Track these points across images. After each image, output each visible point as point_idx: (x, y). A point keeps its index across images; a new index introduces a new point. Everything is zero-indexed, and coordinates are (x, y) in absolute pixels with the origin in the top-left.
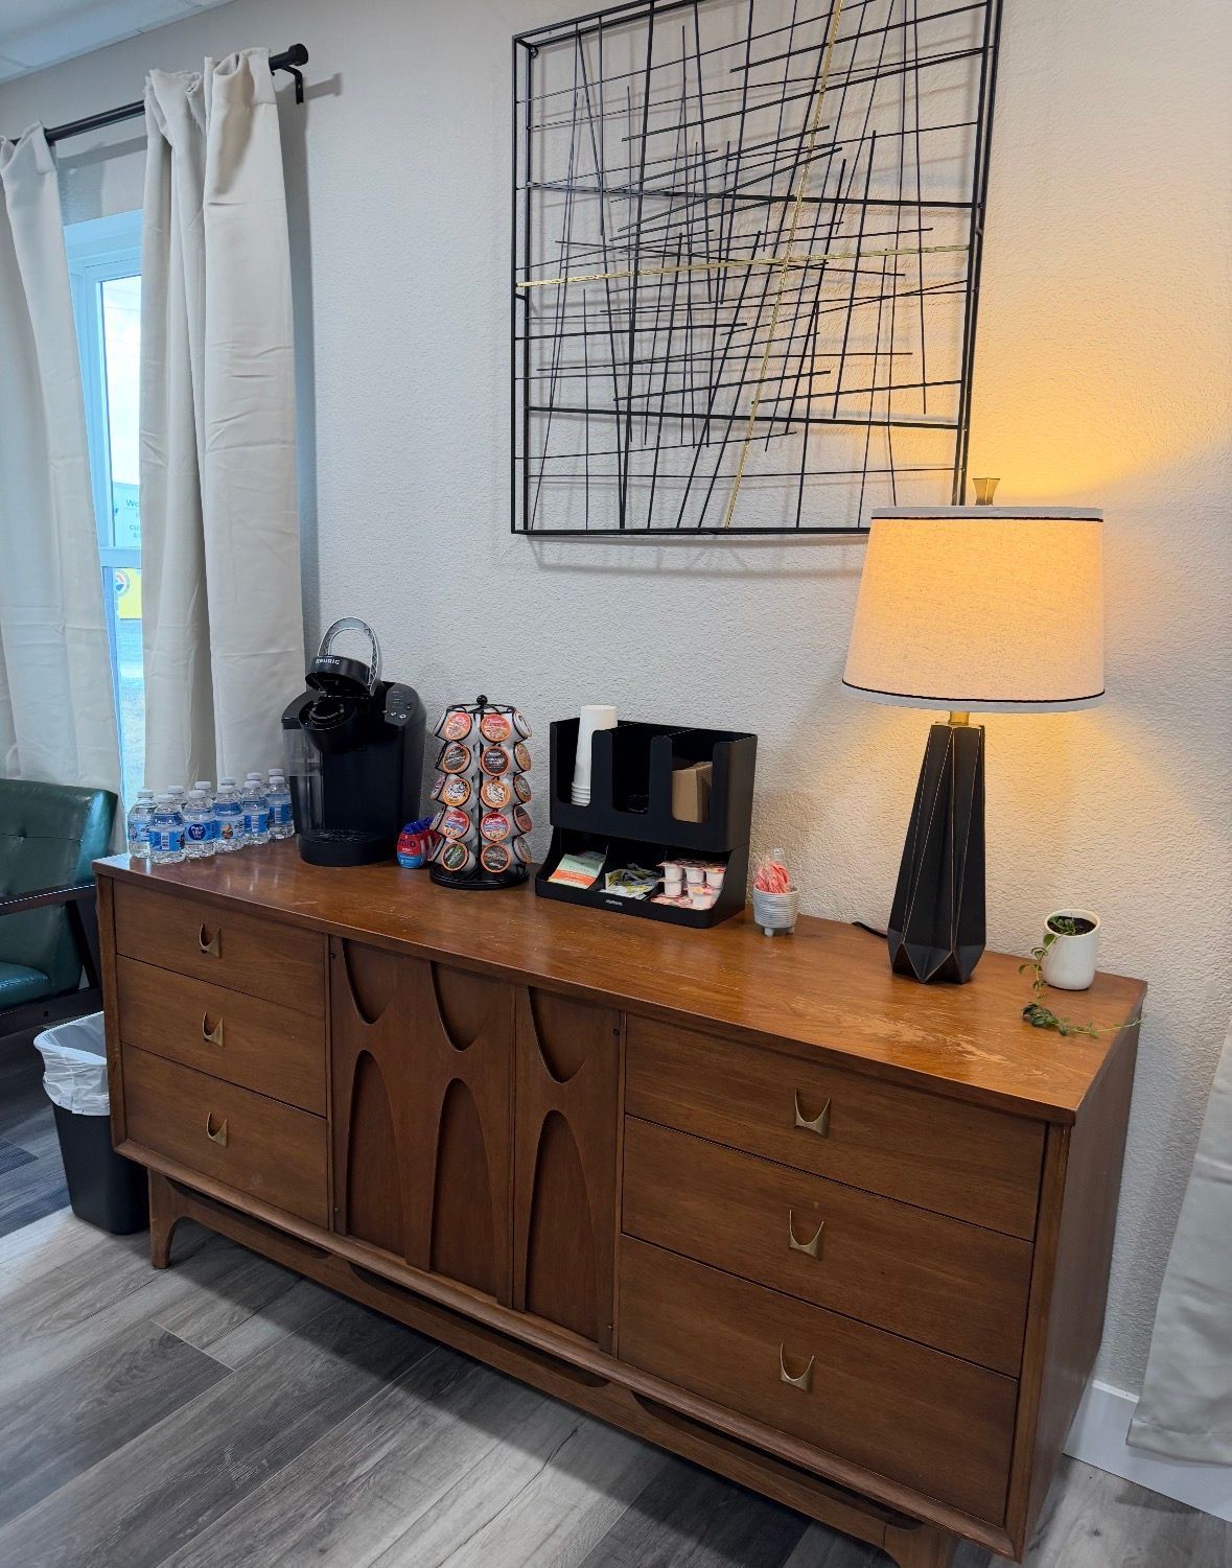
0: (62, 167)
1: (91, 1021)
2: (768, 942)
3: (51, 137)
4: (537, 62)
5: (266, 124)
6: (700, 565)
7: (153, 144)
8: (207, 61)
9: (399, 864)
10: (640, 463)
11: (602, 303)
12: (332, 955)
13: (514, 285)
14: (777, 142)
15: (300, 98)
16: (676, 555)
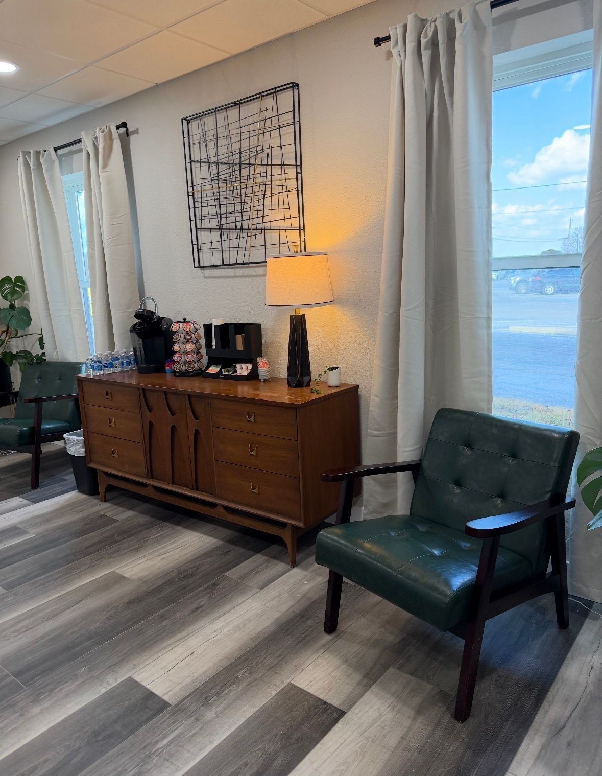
0: (60, 158)
1: (81, 431)
2: (262, 383)
3: (56, 149)
4: (190, 125)
5: (117, 145)
6: (246, 274)
7: (84, 153)
8: (98, 129)
9: (166, 373)
10: (225, 244)
11: (211, 196)
12: (140, 395)
13: (188, 192)
14: (249, 149)
15: (128, 136)
16: (239, 271)
